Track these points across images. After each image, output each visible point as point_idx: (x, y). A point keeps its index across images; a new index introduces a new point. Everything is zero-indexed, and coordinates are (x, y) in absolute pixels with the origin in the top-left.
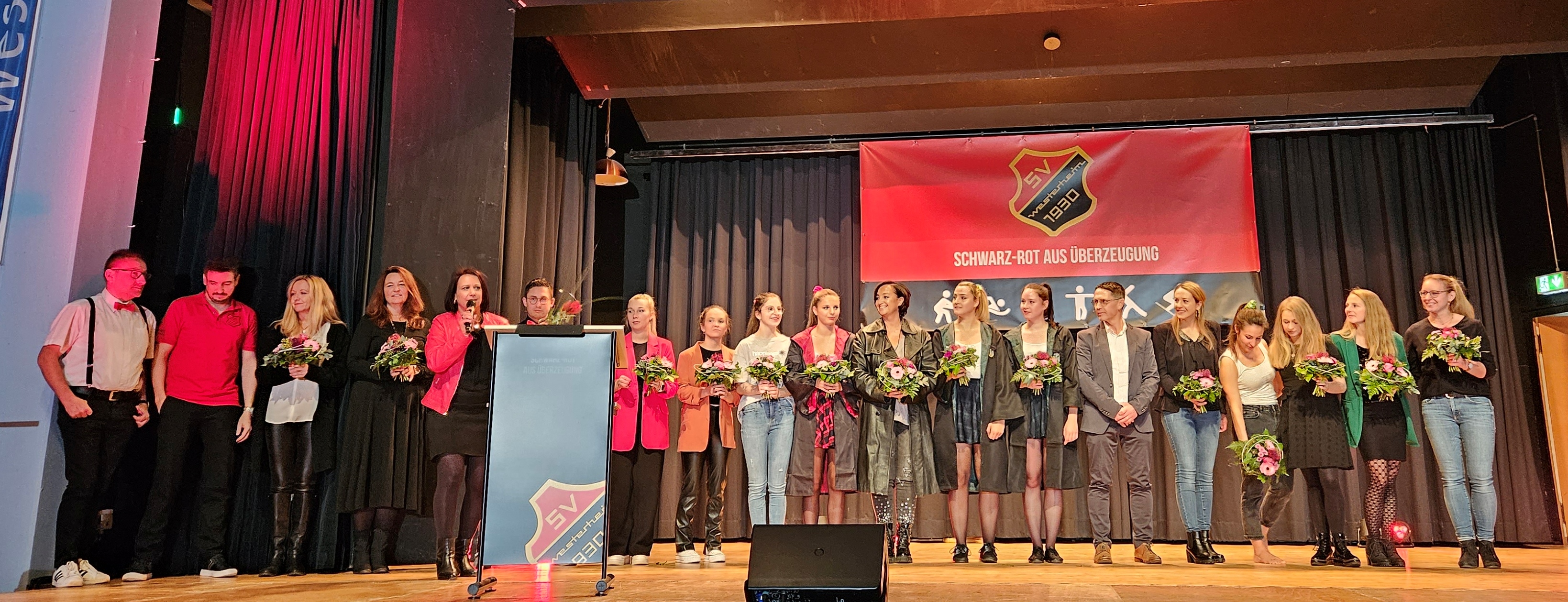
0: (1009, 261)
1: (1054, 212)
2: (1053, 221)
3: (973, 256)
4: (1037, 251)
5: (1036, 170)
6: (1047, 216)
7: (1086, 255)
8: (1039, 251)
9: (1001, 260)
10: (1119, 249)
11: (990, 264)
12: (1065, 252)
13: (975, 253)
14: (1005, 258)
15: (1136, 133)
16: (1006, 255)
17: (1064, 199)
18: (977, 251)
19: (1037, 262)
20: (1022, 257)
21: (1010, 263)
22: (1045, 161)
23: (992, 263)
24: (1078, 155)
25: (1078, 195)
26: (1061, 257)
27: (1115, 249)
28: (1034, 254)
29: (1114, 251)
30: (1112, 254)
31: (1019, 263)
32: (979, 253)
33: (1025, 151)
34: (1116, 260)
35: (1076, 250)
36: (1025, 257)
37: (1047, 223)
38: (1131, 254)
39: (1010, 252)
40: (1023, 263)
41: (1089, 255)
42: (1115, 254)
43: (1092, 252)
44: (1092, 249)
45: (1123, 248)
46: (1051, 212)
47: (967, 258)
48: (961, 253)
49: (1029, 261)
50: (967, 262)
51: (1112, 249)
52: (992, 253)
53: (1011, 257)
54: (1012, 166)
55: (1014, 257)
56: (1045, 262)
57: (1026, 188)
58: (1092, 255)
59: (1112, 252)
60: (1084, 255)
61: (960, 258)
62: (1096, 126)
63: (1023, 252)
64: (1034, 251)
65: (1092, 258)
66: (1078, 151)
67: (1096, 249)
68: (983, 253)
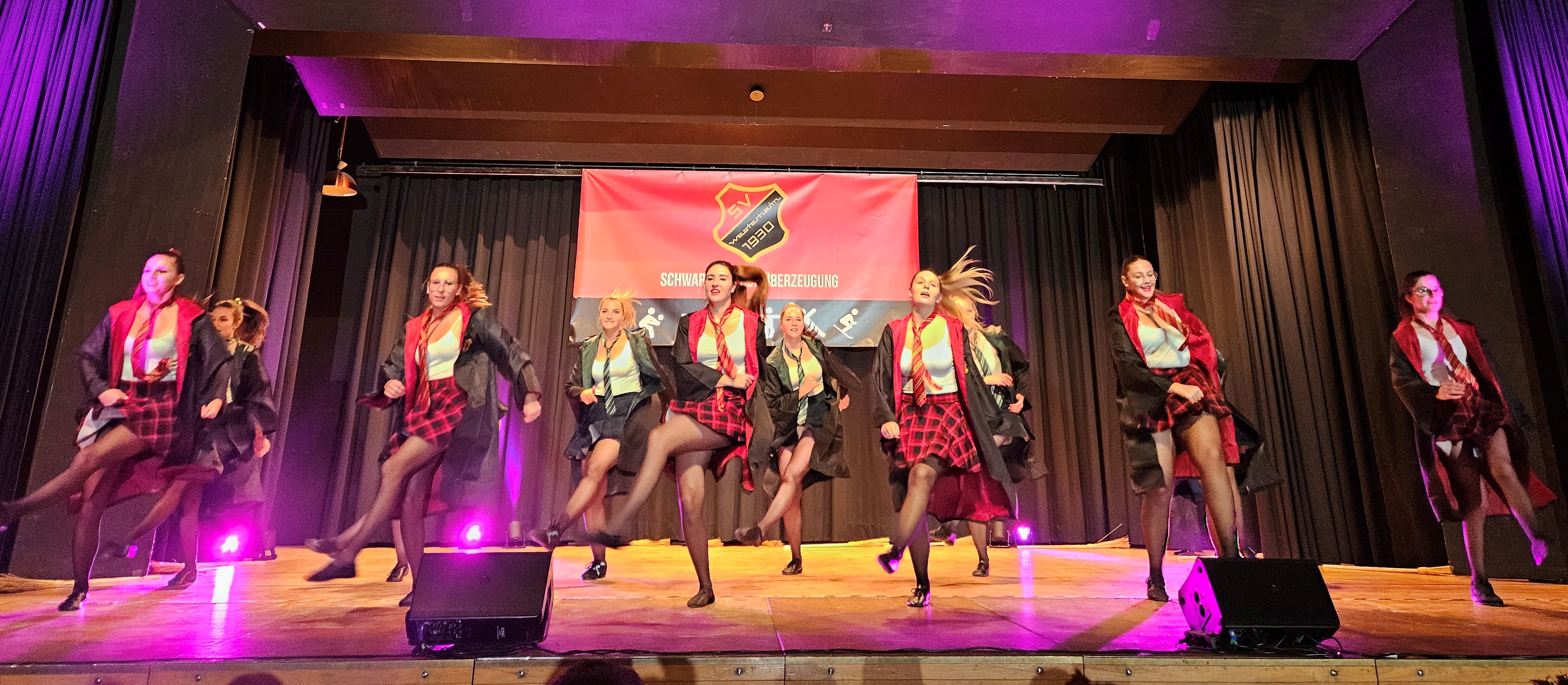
1: (751, 241)
2: (750, 249)
3: (678, 277)
5: (739, 202)
6: (746, 244)
10: (805, 276)
11: (692, 285)
15: (826, 175)
17: (761, 229)
18: (682, 273)
22: (746, 195)
23: (695, 284)
24: (776, 191)
25: (773, 227)
27: (802, 275)
30: (799, 281)
33: (730, 186)
34: (802, 286)
37: (745, 250)
38: (815, 281)
41: (780, 280)
42: (802, 280)
43: (782, 278)
44: (782, 275)
45: (809, 276)
46: (749, 241)
47: (672, 279)
48: (668, 274)
50: (673, 282)
57: (729, 217)
59: (798, 278)
61: (667, 278)
62: (792, 167)
65: (782, 283)
66: (776, 188)
67: (786, 275)
68: (687, 274)
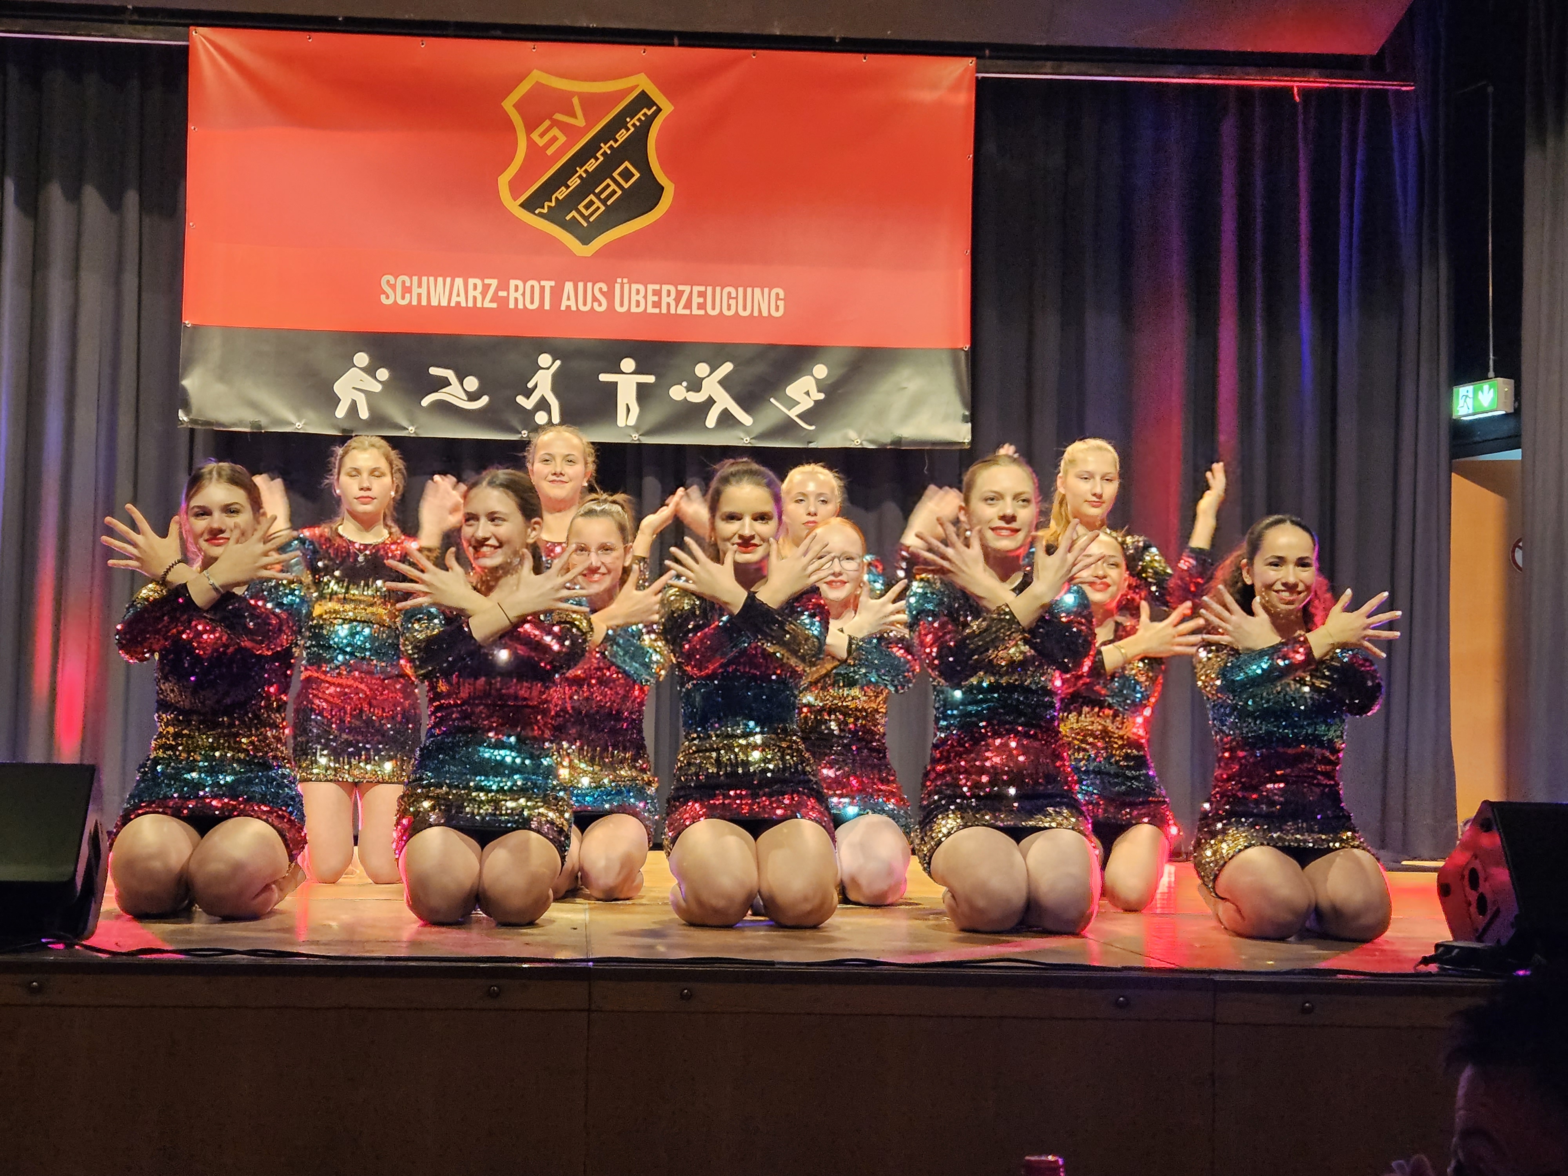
0: (491, 301)
1: (587, 207)
2: (585, 225)
3: (420, 285)
4: (548, 284)
5: (559, 117)
6: (574, 213)
7: (645, 297)
8: (553, 283)
9: (475, 298)
10: (710, 289)
11: (453, 304)
12: (605, 289)
13: (424, 279)
14: (484, 294)
16: (486, 288)
17: (608, 181)
18: (428, 276)
19: (547, 307)
20: (519, 295)
21: (494, 305)
22: (576, 101)
23: (458, 303)
24: (643, 93)
25: (637, 175)
26: (595, 299)
27: (702, 289)
28: (542, 289)
29: (702, 294)
30: (696, 300)
31: (512, 305)
32: (432, 279)
33: (537, 76)
34: (702, 312)
35: (626, 287)
36: (524, 294)
37: (571, 227)
38: (733, 302)
39: (494, 283)
40: (520, 306)
41: (651, 298)
42: (701, 300)
43: (657, 293)
44: (657, 287)
45: (718, 289)
46: (581, 207)
47: (407, 290)
48: (396, 278)
49: (532, 302)
50: (408, 296)
51: (696, 289)
52: (459, 281)
53: (496, 292)
54: (508, 105)
55: (502, 294)
56: (563, 308)
57: (533, 153)
58: (656, 298)
59: (695, 294)
60: (640, 298)
61: (393, 287)
62: (683, 38)
63: (520, 283)
64: (543, 283)
65: (657, 304)
66: (643, 83)
67: (665, 288)
68: (440, 280)
